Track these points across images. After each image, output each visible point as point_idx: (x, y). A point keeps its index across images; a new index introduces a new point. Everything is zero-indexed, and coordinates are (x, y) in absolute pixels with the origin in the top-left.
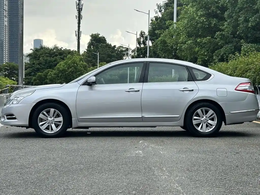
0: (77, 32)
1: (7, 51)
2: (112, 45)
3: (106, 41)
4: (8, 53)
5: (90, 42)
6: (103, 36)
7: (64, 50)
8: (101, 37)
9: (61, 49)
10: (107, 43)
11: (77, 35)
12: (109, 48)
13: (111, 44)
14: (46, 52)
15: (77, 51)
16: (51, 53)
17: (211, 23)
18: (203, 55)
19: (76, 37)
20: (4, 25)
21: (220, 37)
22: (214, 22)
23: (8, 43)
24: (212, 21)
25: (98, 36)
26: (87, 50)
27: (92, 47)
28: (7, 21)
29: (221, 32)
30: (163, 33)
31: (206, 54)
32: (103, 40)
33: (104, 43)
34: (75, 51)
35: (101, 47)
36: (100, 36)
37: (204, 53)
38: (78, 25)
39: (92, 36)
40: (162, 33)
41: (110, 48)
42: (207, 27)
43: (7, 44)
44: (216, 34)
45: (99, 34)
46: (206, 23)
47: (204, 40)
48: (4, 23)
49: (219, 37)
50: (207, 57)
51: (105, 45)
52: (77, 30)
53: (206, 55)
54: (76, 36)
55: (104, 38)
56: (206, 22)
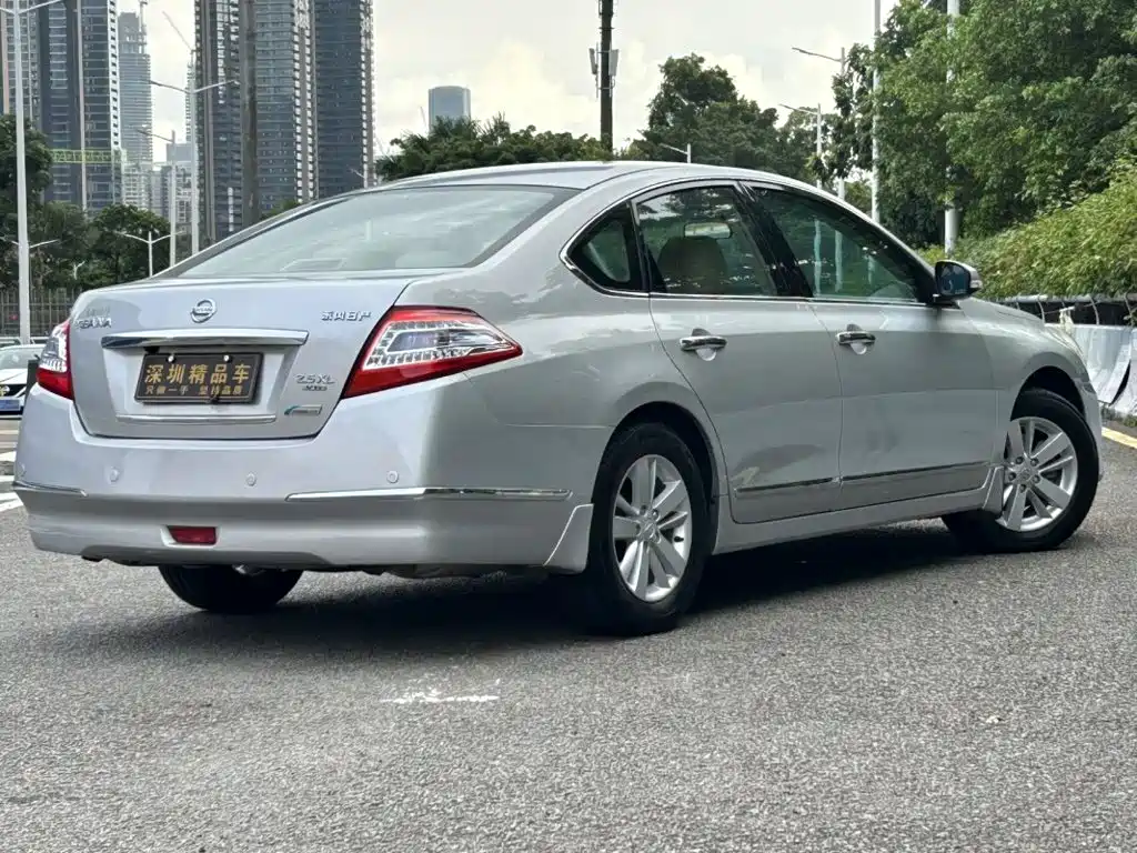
0: (600, 56)
1: (312, 145)
2: (760, 106)
3: (733, 88)
4: (316, 155)
5: (659, 95)
6: (717, 67)
7: (540, 135)
8: (711, 72)
9: (527, 134)
10: (739, 98)
11: (599, 69)
12: (747, 119)
13: (754, 103)
14: (460, 149)
15: (598, 138)
16: (481, 152)
17: (1084, 18)
18: (1048, 158)
19: (594, 76)
20: (296, 30)
21: (1117, 78)
22: (1097, 13)
23: (312, 110)
24: (1087, 8)
25: (697, 67)
26: (646, 134)
27: (670, 117)
28: (309, 11)
29: (1118, 57)
30: (892, 65)
31: (1059, 151)
32: (718, 85)
33: (722, 100)
34: (592, 141)
35: (709, 117)
36: (704, 67)
37: (1053, 148)
38: (600, 25)
39: (669, 68)
40: (888, 66)
41: (753, 119)
42: (1063, 32)
43: (309, 113)
44: (1099, 68)
45: (702, 60)
46: (1063, 19)
47: (1055, 91)
48: (296, 18)
49: (1112, 78)
50: (1066, 167)
51: (726, 106)
52: (600, 46)
53: (1061, 157)
54: (595, 72)
55: (723, 74)
56: (1062, 12)
